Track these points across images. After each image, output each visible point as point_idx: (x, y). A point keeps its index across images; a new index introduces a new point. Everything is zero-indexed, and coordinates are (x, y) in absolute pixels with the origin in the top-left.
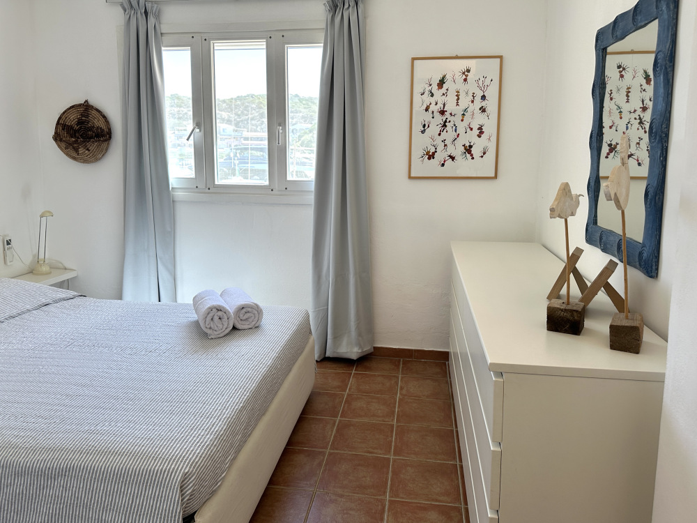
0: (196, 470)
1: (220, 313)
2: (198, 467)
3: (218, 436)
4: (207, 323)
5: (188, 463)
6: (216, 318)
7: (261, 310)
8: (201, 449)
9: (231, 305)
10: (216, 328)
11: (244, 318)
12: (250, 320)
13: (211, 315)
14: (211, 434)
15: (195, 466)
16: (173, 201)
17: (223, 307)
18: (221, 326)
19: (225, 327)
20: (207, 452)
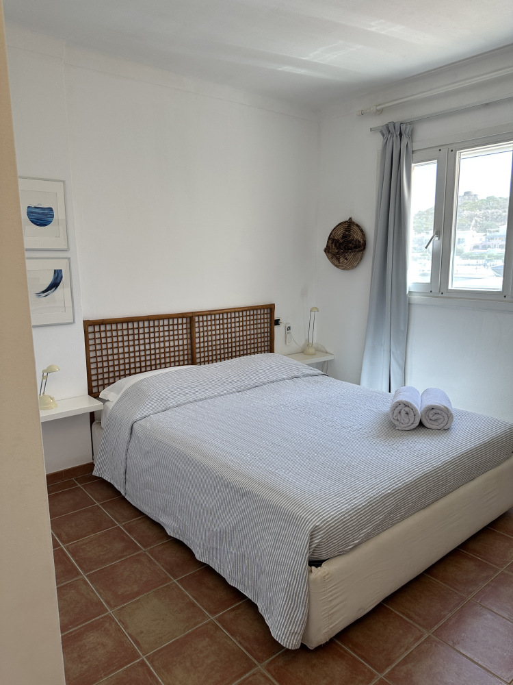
0: (326, 527)
1: (407, 409)
2: (328, 526)
3: (355, 508)
4: (395, 415)
5: (321, 519)
6: (403, 413)
7: (451, 414)
8: (336, 513)
9: (419, 406)
10: (402, 421)
11: (433, 418)
12: (440, 421)
13: (399, 408)
14: (350, 505)
15: (326, 523)
17: (411, 404)
18: (407, 421)
19: (412, 421)
20: (340, 517)
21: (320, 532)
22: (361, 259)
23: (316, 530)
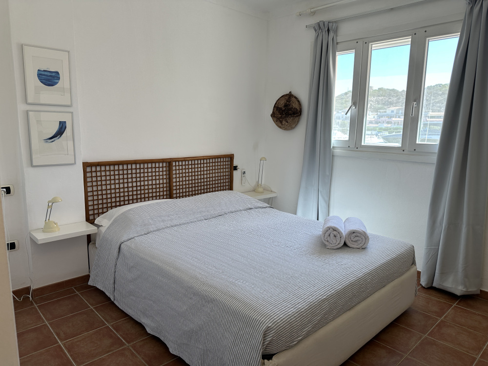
0: (276, 328)
1: (335, 232)
2: (278, 326)
3: (299, 311)
4: (326, 237)
5: (272, 321)
6: (332, 235)
7: (368, 237)
8: (284, 316)
9: (344, 230)
10: (331, 242)
11: (354, 240)
12: (359, 242)
13: (329, 232)
14: (295, 309)
15: (276, 324)
16: (333, 155)
17: (338, 229)
18: (335, 242)
19: (338, 242)
20: (288, 319)
21: (271, 331)
22: (298, 122)
23: (269, 330)
